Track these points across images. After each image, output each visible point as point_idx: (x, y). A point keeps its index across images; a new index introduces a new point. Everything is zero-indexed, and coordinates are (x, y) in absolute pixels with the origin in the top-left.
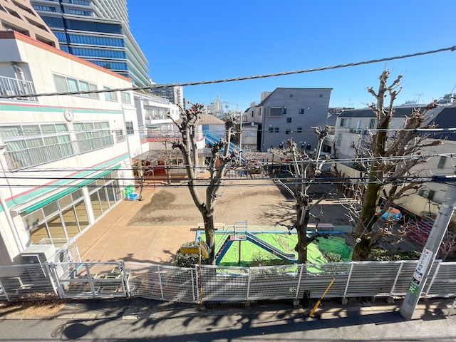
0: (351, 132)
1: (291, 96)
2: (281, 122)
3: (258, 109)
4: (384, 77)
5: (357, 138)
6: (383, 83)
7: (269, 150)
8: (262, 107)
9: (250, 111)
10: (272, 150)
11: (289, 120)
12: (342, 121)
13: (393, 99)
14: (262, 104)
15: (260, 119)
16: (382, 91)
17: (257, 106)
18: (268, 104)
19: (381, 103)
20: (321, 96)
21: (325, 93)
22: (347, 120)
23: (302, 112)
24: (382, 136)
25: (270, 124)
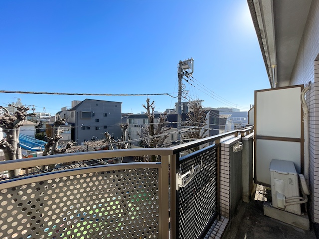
0: (135, 126)
1: (97, 105)
2: (91, 122)
3: (70, 112)
4: (148, 101)
5: (138, 130)
6: (148, 104)
7: (83, 143)
8: (74, 111)
9: (62, 114)
10: (86, 143)
11: (97, 121)
12: (130, 120)
13: (153, 110)
14: (74, 109)
15: (74, 120)
16: (148, 107)
17: (69, 110)
18: (80, 109)
19: (149, 112)
20: (116, 106)
21: (118, 105)
22: (132, 120)
23: (106, 115)
24: (152, 127)
25: (82, 123)
